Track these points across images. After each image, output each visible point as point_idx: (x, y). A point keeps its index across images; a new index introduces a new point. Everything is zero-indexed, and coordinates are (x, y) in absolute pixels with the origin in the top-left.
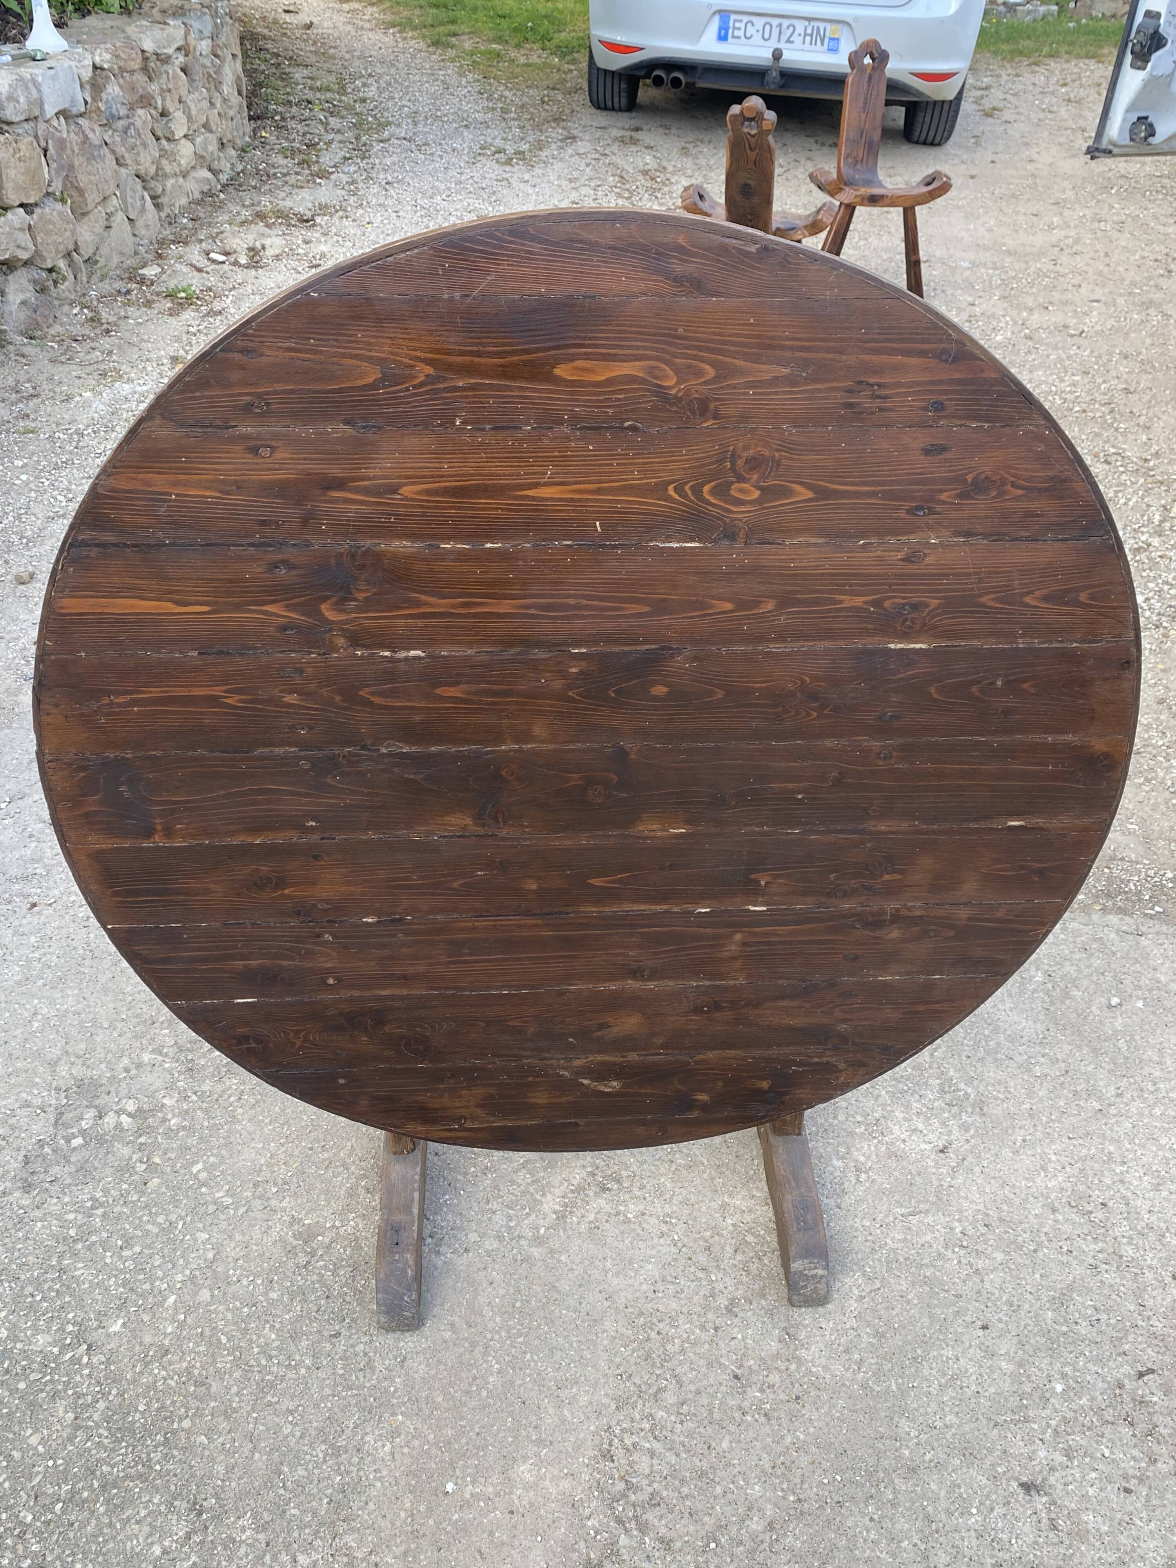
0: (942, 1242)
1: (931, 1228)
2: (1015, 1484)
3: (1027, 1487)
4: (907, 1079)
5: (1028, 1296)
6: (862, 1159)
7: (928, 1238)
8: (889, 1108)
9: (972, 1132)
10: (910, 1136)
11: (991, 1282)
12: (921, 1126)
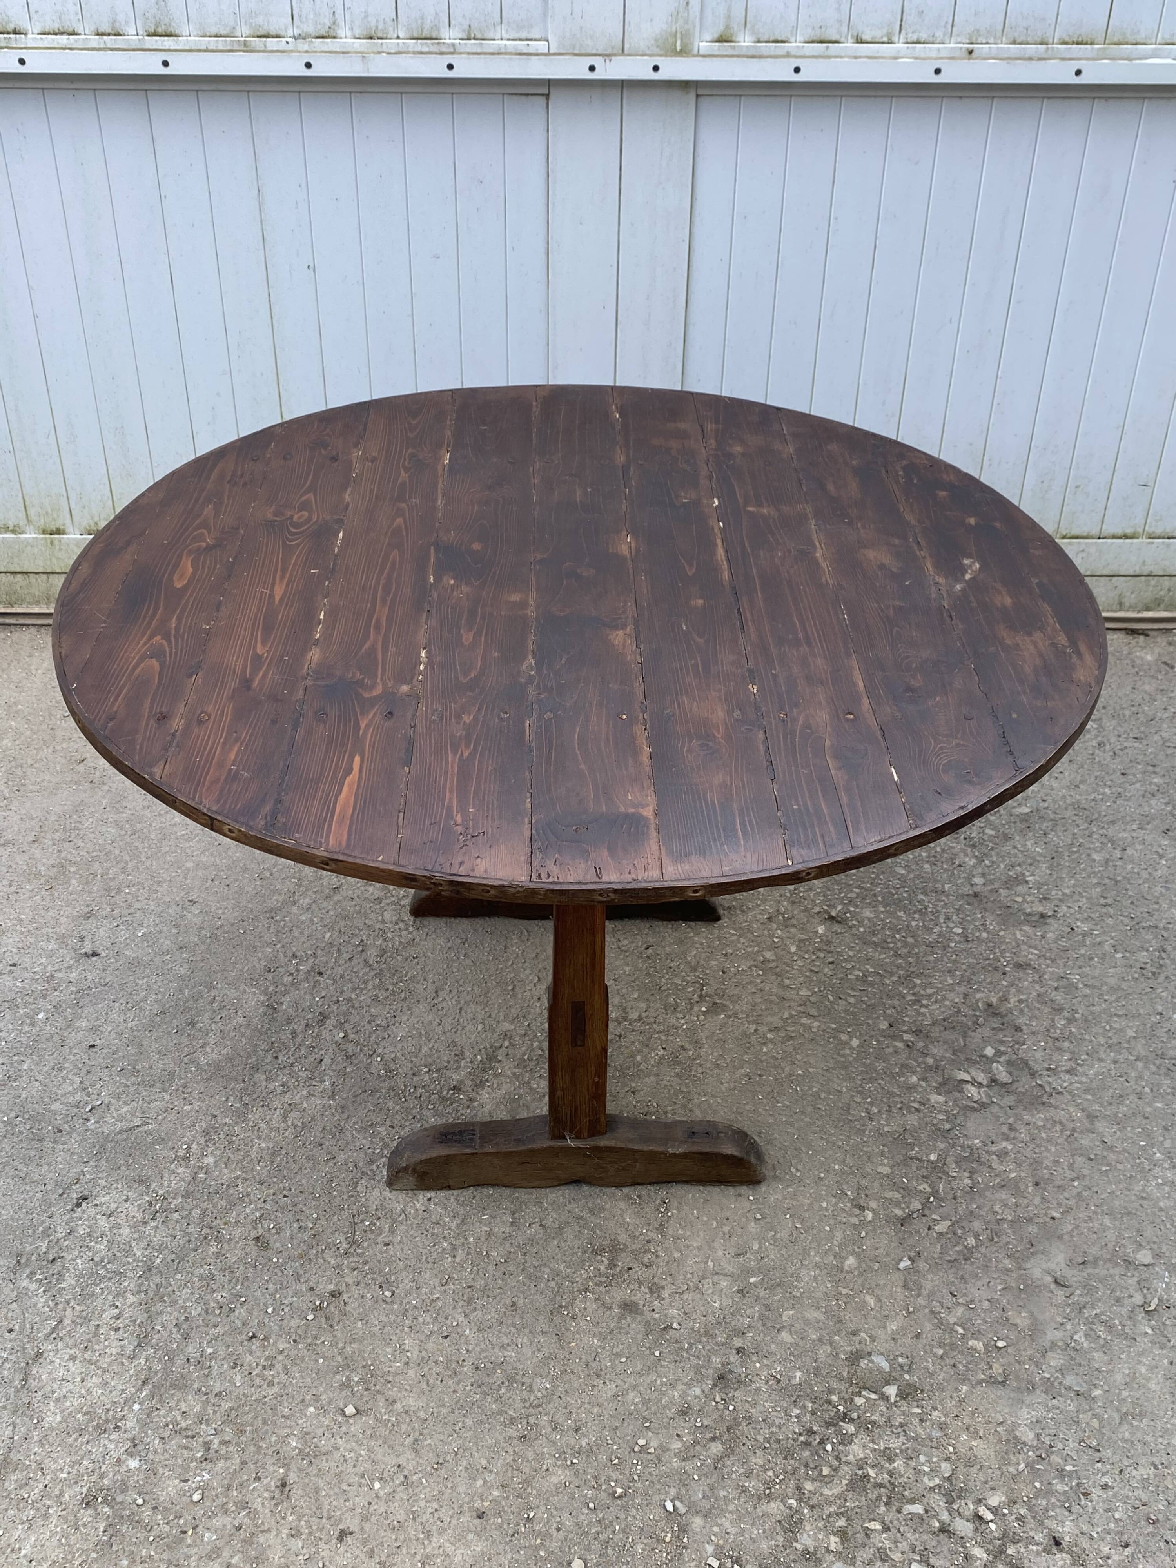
0: (112, 1108)
1: (121, 1118)
2: (103, 954)
3: (95, 954)
4: (104, 1277)
5: (40, 1078)
6: (180, 1170)
7: (126, 1108)
8: (136, 1236)
9: (41, 1229)
10: (117, 1208)
11: (72, 1084)
12: (103, 1222)
